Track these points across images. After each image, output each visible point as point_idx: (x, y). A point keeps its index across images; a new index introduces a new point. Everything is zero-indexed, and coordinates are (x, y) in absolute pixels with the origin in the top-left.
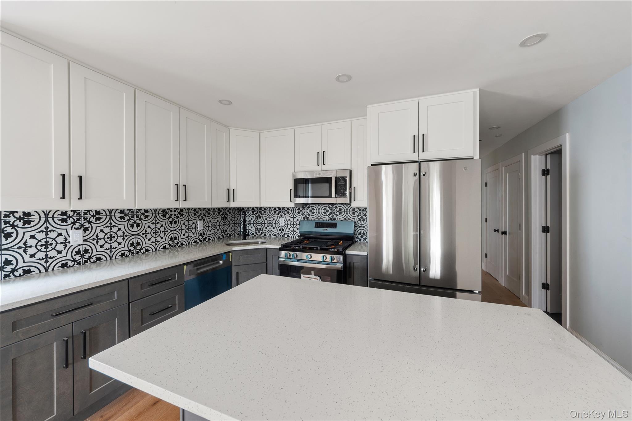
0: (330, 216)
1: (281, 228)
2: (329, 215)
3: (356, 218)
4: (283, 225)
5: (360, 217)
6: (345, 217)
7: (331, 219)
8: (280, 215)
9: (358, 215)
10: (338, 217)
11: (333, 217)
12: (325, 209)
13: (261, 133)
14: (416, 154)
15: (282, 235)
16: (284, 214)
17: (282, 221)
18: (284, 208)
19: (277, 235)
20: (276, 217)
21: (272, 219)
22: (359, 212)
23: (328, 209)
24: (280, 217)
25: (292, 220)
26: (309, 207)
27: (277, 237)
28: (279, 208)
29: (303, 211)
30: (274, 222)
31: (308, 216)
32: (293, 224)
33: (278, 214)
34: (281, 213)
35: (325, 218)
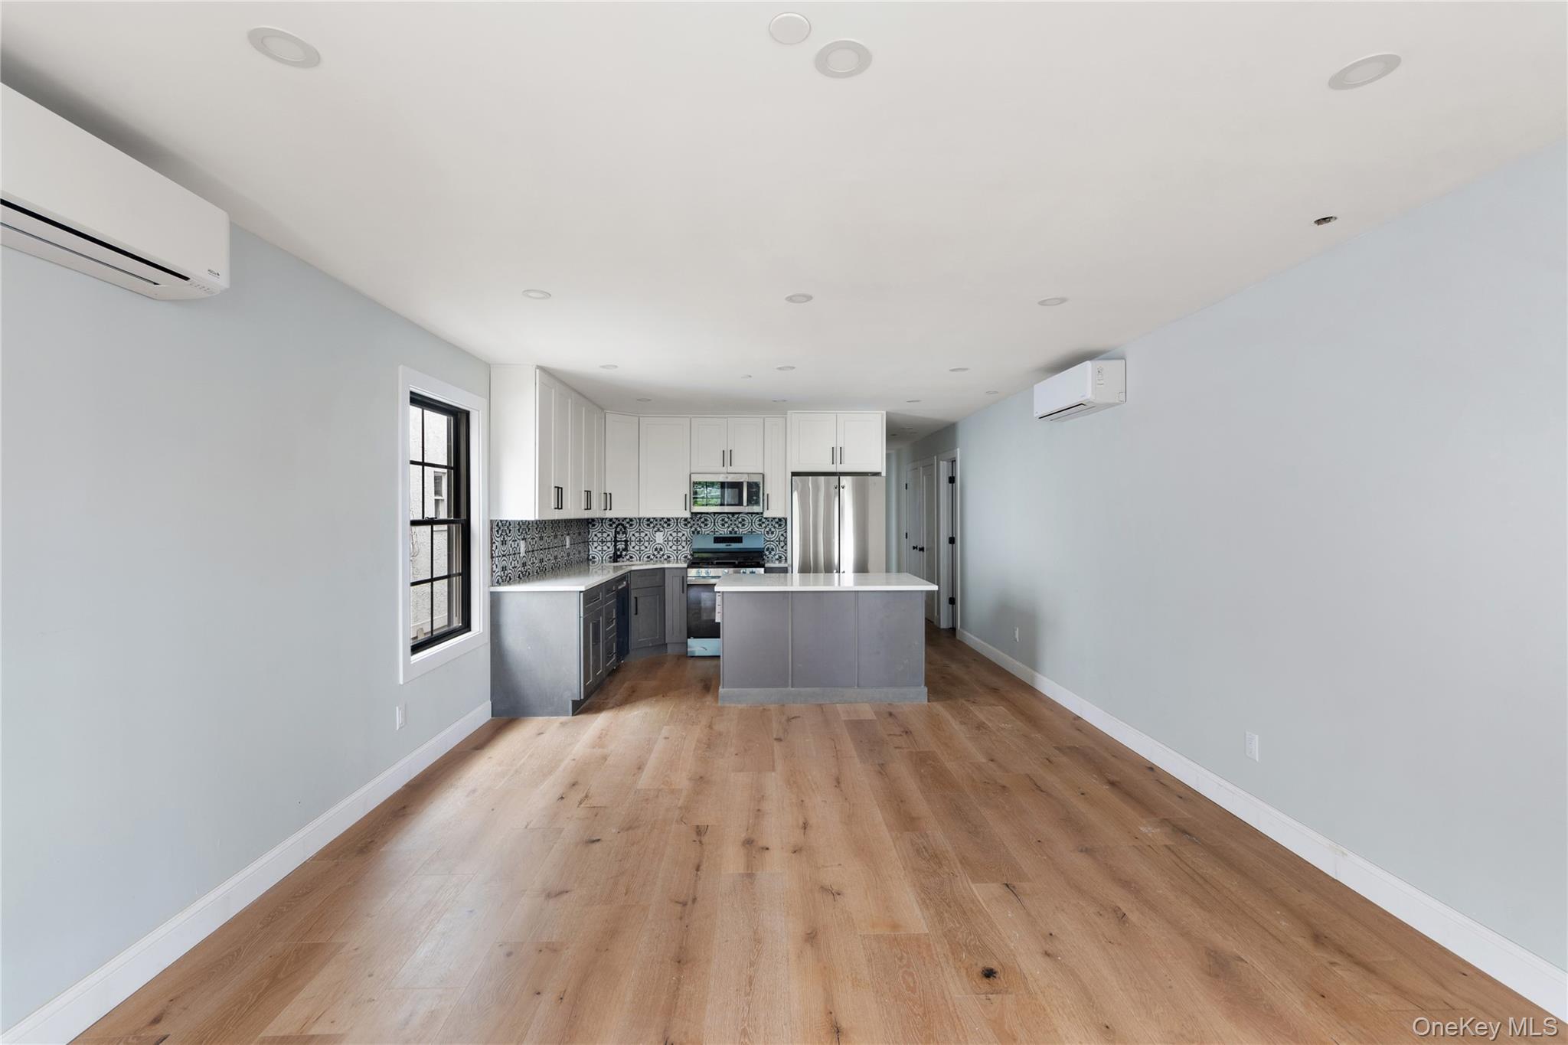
0: (730, 529)
1: (659, 547)
2: (728, 527)
3: (763, 530)
4: (661, 542)
5: (767, 529)
6: (750, 530)
7: (731, 532)
8: (656, 529)
9: (766, 527)
10: (741, 530)
11: (733, 529)
12: (723, 520)
13: (641, 418)
14: (834, 465)
15: (659, 556)
16: (663, 527)
17: (660, 537)
18: (663, 518)
19: (652, 557)
20: (649, 531)
21: (643, 535)
22: (767, 523)
23: (726, 520)
24: (656, 532)
25: (674, 534)
26: (700, 518)
27: (652, 559)
28: (654, 518)
29: (692, 522)
30: (646, 538)
31: (699, 529)
32: (677, 541)
33: (654, 527)
34: (659, 526)
35: (724, 531)
